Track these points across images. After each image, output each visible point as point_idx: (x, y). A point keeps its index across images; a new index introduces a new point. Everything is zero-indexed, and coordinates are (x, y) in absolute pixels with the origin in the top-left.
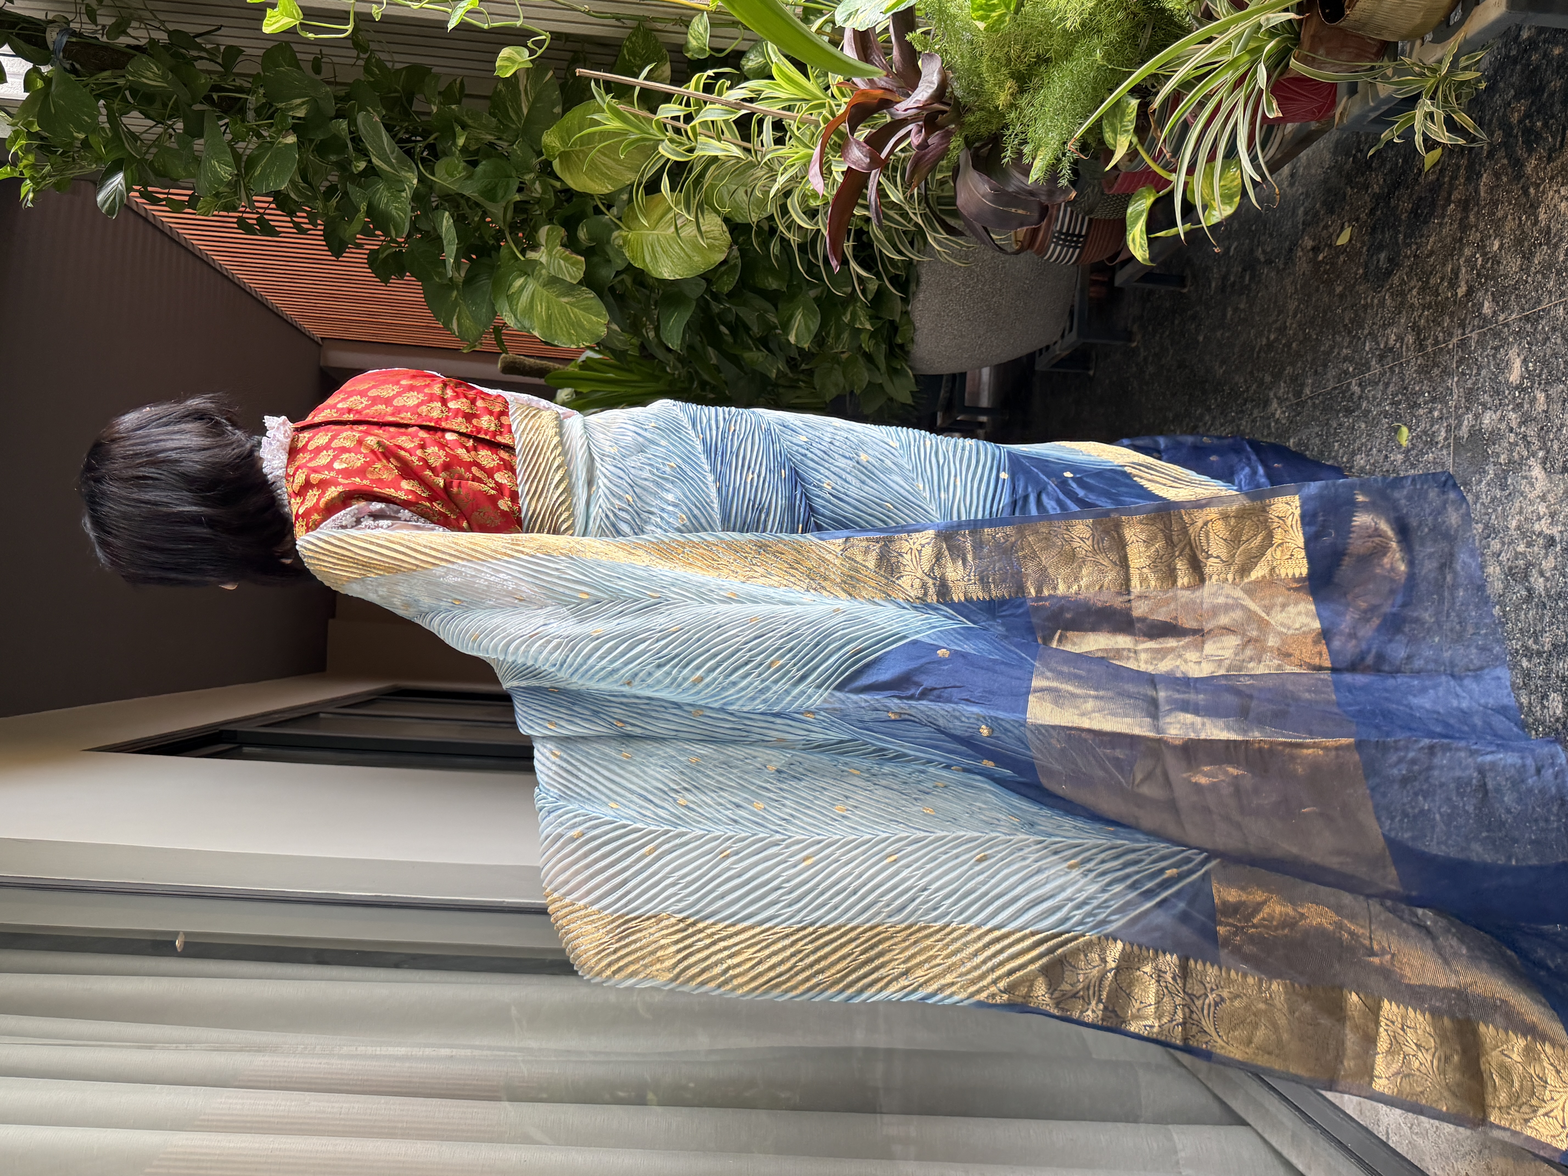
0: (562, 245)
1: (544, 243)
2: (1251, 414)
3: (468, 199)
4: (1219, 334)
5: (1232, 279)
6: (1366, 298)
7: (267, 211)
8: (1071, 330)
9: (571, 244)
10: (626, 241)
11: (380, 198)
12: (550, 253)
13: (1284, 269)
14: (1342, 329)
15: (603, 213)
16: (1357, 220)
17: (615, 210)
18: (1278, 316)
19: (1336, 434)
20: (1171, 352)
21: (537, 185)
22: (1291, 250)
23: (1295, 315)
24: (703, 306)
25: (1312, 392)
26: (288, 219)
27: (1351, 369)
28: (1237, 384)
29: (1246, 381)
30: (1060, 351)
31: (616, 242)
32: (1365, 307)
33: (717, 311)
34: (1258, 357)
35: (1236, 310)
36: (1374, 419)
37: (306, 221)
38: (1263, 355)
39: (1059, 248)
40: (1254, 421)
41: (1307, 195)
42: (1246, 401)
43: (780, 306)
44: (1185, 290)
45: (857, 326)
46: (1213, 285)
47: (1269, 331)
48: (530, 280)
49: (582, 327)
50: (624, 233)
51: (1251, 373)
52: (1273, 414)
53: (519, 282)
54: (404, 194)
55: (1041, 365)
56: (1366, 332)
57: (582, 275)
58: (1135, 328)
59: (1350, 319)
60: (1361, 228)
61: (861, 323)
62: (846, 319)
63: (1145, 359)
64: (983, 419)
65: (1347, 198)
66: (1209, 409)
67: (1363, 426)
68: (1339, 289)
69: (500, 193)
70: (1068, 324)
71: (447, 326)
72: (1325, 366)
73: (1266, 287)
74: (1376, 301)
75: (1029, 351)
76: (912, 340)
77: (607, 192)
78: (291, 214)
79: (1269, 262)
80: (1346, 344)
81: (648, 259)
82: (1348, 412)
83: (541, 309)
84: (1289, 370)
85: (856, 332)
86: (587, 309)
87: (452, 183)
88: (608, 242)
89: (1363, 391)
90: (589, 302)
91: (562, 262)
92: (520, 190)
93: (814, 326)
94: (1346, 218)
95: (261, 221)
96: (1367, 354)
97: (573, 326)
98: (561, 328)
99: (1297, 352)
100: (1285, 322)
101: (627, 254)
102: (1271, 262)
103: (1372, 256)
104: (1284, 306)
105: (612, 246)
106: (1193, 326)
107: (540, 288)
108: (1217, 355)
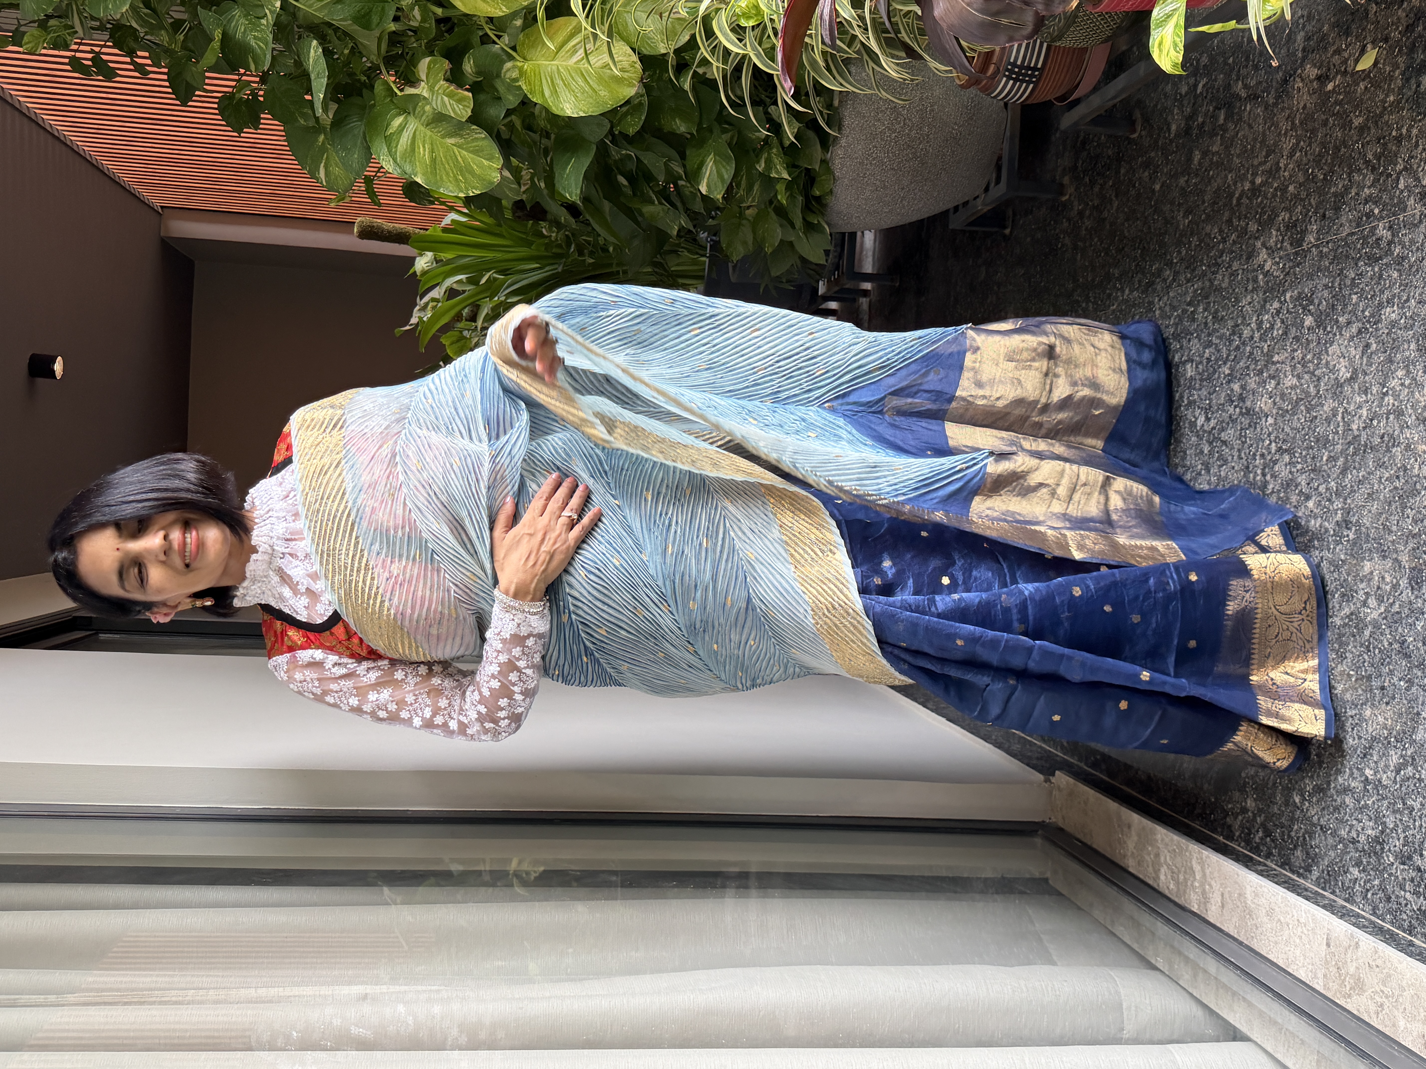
0: (447, 80)
1: (424, 77)
2: (1230, 266)
3: (336, 29)
4: (1182, 181)
5: (1200, 120)
6: (1399, 129)
7: (104, 50)
8: (998, 181)
9: (455, 77)
10: (522, 72)
11: (236, 27)
12: (431, 89)
13: (1275, 104)
14: (1362, 166)
15: (494, 43)
16: (1386, 40)
17: (506, 39)
18: (1267, 157)
19: (1353, 284)
20: (1116, 204)
21: (417, 12)
22: (1285, 81)
23: (1291, 155)
24: (602, 150)
25: (1318, 239)
26: (128, 60)
27: (1376, 211)
28: (1208, 234)
29: (1221, 231)
30: (981, 207)
31: (508, 76)
32: (1399, 139)
33: (616, 158)
34: (1239, 204)
35: (1205, 154)
36: (1411, 266)
37: (149, 62)
38: (1245, 201)
39: (1011, 82)
40: (1234, 274)
41: (1310, 17)
42: (1222, 253)
43: (688, 153)
44: (1134, 135)
45: (772, 175)
46: (1174, 127)
47: (1255, 175)
48: (411, 119)
49: (472, 172)
50: (519, 64)
51: (1229, 221)
52: (1261, 267)
53: (398, 121)
54: (264, 21)
55: (956, 223)
56: (1400, 167)
57: (470, 113)
58: (1066, 180)
59: (1375, 155)
60: (1392, 48)
61: (777, 172)
62: (761, 167)
63: (1081, 214)
64: (867, 286)
65: (1371, 15)
66: (1170, 264)
67: (1395, 275)
68: (1357, 122)
69: (375, 19)
70: (994, 176)
71: (313, 174)
72: (1337, 209)
73: (1250, 125)
74: (1415, 131)
75: (944, 208)
76: (831, 191)
77: (501, 14)
78: (131, 53)
79: (1254, 97)
80: (1368, 183)
81: (547, 93)
82: (1373, 259)
83: (423, 152)
84: (1284, 216)
85: (768, 182)
86: (477, 152)
87: (319, 9)
88: (498, 75)
89: (1393, 235)
90: (480, 143)
91: (446, 99)
92: (396, 19)
93: (728, 174)
94: (1369, 39)
95: (97, 60)
96: (1402, 192)
97: (461, 171)
98: (447, 174)
99: (1296, 196)
100: (1278, 163)
101: (524, 87)
102: (1256, 97)
103: (1408, 80)
104: (1276, 145)
105: (503, 82)
106: (1146, 174)
107: (423, 128)
108: (1179, 204)
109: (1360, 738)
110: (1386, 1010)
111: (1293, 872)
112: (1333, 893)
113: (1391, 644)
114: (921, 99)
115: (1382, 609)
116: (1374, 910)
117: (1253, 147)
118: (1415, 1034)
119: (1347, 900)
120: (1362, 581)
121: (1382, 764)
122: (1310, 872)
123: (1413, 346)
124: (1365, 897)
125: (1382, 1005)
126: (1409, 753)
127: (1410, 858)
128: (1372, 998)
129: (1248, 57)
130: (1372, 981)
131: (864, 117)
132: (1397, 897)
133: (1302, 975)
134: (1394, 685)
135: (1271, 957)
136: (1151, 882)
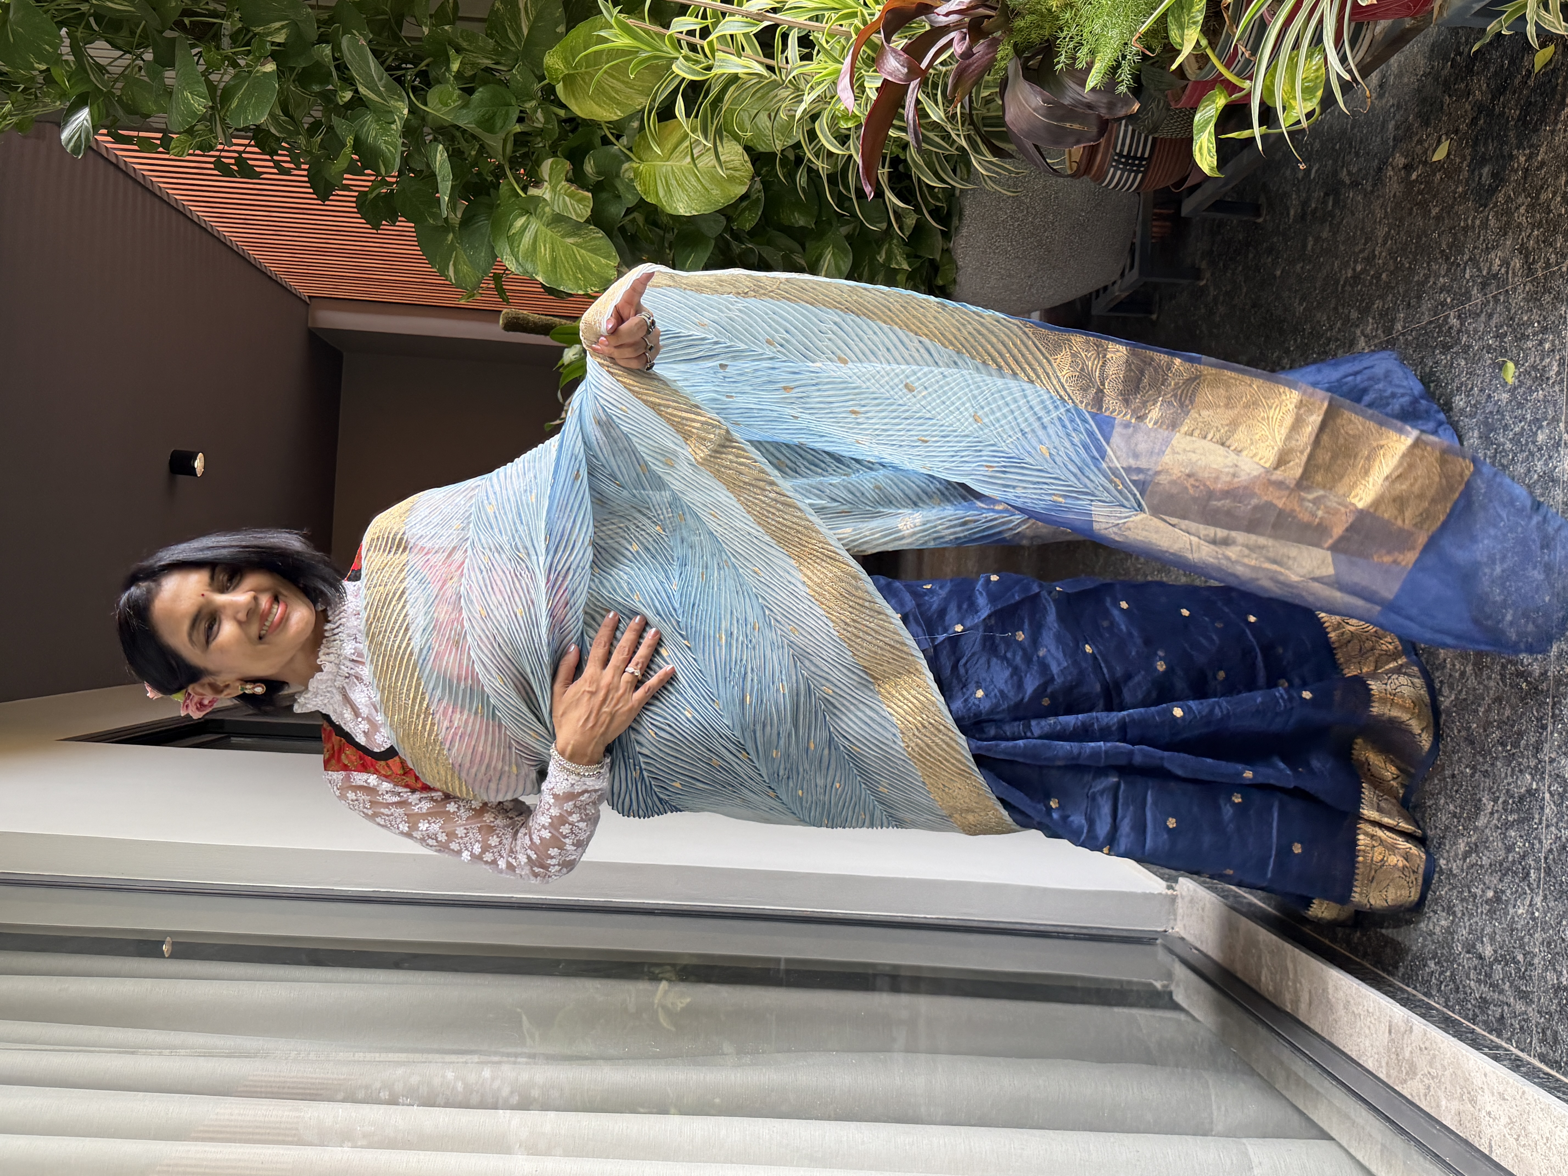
0: (568, 180)
1: (547, 178)
3: (464, 131)
4: (1298, 267)
5: (1313, 205)
6: (1466, 220)
7: (246, 149)
8: (1132, 266)
9: (577, 178)
10: (637, 173)
11: (368, 131)
12: (554, 189)
13: (1372, 192)
14: (1438, 256)
15: (612, 144)
16: (1456, 132)
17: (624, 140)
18: (1365, 244)
20: (1245, 290)
21: (539, 114)
22: (1380, 169)
23: (1384, 243)
24: (722, 246)
25: (1404, 327)
26: (267, 157)
27: (1449, 300)
28: (1319, 322)
29: (1329, 318)
30: (1119, 292)
31: (626, 176)
32: (1465, 229)
33: (738, 251)
34: (1343, 291)
35: (1317, 239)
36: (1475, 355)
37: (288, 159)
38: (1348, 288)
39: (1119, 172)
41: (1399, 107)
42: (1329, 340)
43: (807, 245)
44: (1260, 220)
45: (894, 266)
46: (1292, 212)
47: (1356, 262)
48: (533, 219)
49: (590, 270)
50: (635, 165)
51: (1335, 309)
53: (520, 222)
54: (394, 126)
55: (1097, 309)
56: (1466, 257)
57: (589, 213)
58: (1204, 265)
59: (1448, 244)
60: (1460, 140)
61: (897, 263)
62: (882, 258)
63: (1215, 299)
65: (1445, 107)
66: (1287, 351)
67: (1463, 363)
68: (1435, 211)
69: (499, 124)
70: (1129, 261)
71: (443, 272)
72: (1419, 298)
73: (1353, 214)
74: (1478, 222)
75: (1085, 292)
76: (954, 281)
77: (616, 118)
78: (272, 153)
79: (1355, 184)
80: (1443, 273)
81: (661, 193)
82: (1446, 348)
83: (544, 251)
84: (1378, 304)
86: (594, 251)
87: (447, 113)
88: (618, 175)
89: (1462, 324)
90: (598, 242)
91: (567, 198)
92: (520, 120)
94: (1443, 131)
95: (240, 160)
96: (1468, 282)
97: (580, 269)
98: (567, 272)
99: (1387, 284)
100: (1374, 251)
101: (638, 188)
102: (1357, 185)
103: (1473, 172)
104: (1372, 232)
105: (622, 180)
106: (1270, 259)
107: (544, 228)
108: (1296, 291)
109: (1436, 827)
110: (1432, 1092)
111: (1384, 970)
112: (1415, 988)
113: (1459, 731)
114: (1044, 187)
115: (1453, 697)
116: (1446, 1002)
117: (1355, 234)
118: (1453, 1112)
119: (1425, 994)
120: (1437, 669)
121: (1452, 854)
122: (1397, 968)
123: (1476, 434)
124: (1439, 990)
125: (1429, 1087)
126: (1473, 839)
127: (1474, 946)
128: (1422, 1081)
129: (1351, 144)
130: (1422, 1063)
131: (985, 206)
132: (1464, 987)
133: (1370, 1065)
134: (1462, 773)
135: (1346, 1050)
136: (1254, 986)
